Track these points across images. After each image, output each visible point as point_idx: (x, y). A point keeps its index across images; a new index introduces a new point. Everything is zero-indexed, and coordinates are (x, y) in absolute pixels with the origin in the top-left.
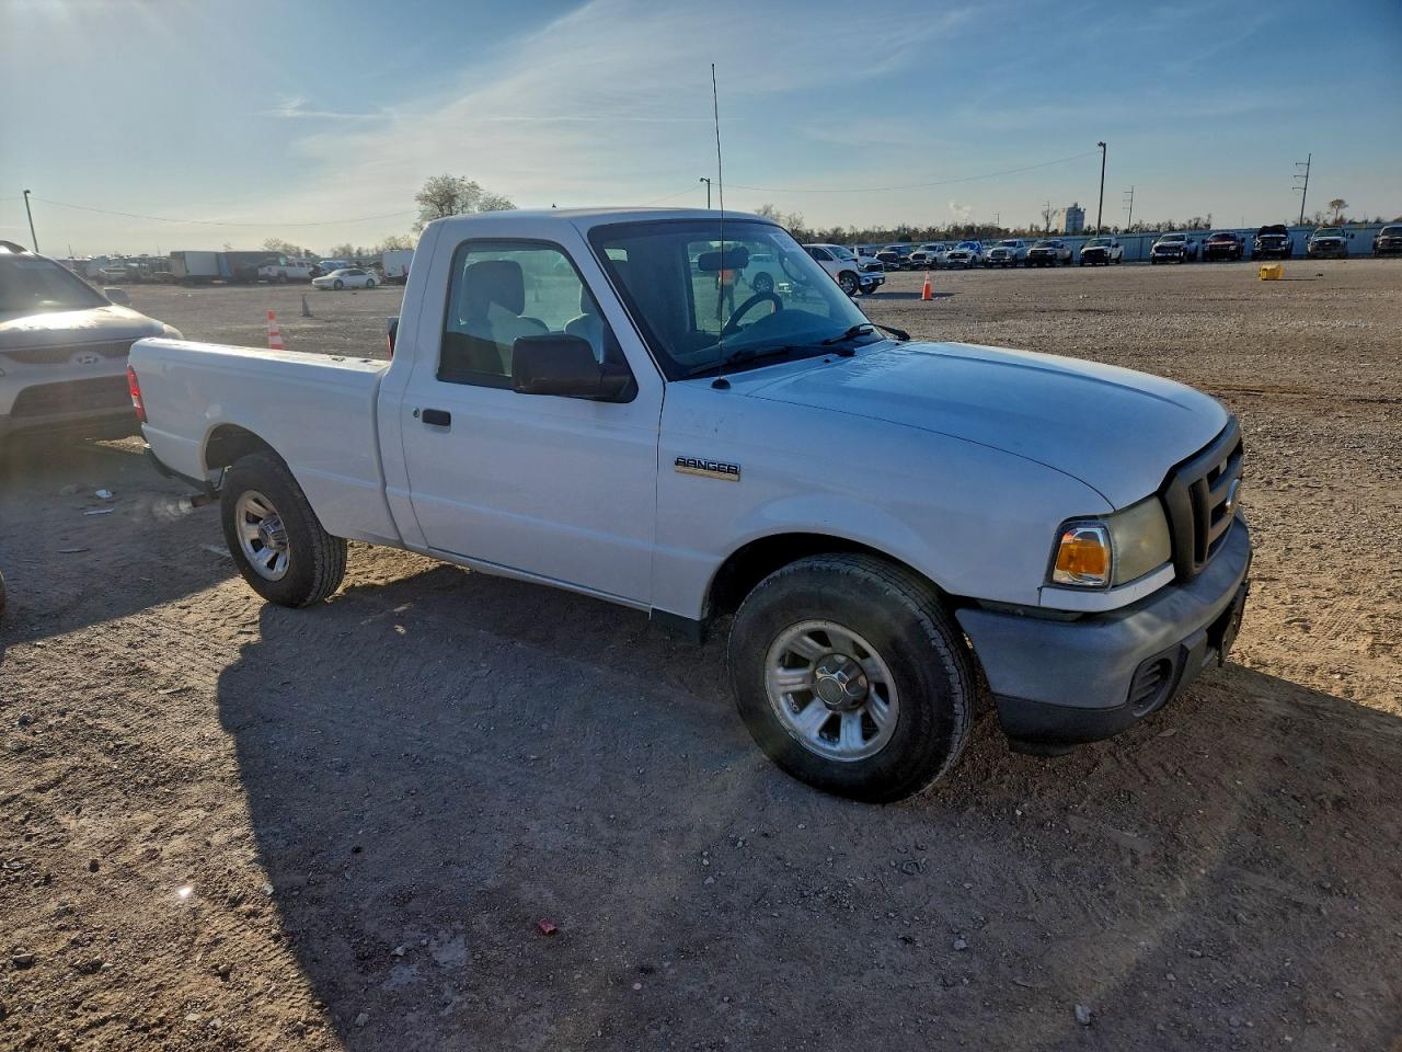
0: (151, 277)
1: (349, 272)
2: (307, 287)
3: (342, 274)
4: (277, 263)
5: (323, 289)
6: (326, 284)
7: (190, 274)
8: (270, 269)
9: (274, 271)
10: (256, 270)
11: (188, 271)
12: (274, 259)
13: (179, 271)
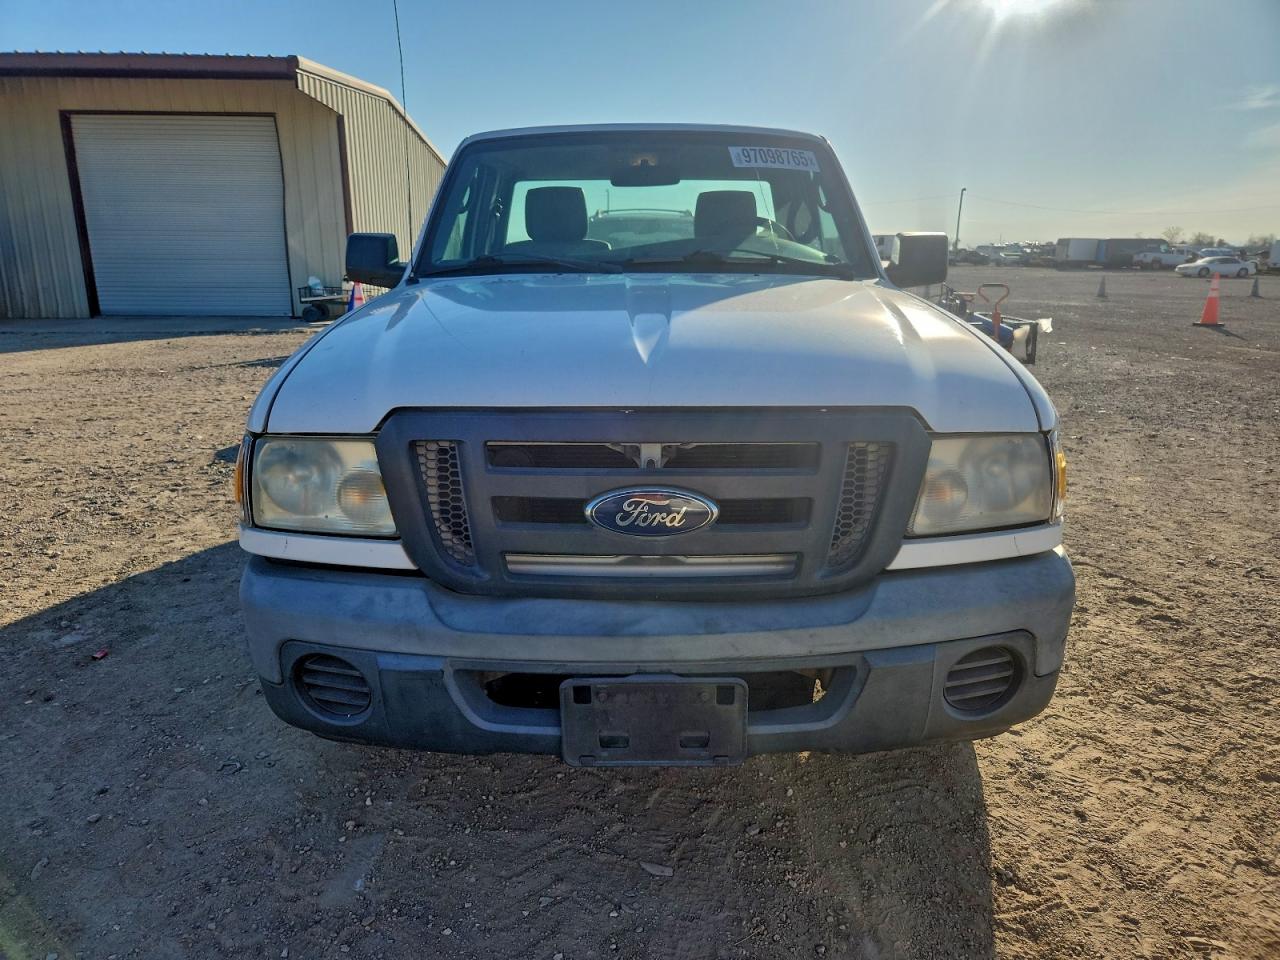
0: (1039, 261)
1: (1219, 260)
2: (1170, 274)
3: (1211, 262)
4: (1157, 250)
5: (1186, 276)
6: (1189, 272)
7: (1069, 259)
8: (1145, 256)
9: (1150, 257)
10: (1132, 257)
11: (1067, 256)
12: (1155, 246)
13: (1060, 257)
